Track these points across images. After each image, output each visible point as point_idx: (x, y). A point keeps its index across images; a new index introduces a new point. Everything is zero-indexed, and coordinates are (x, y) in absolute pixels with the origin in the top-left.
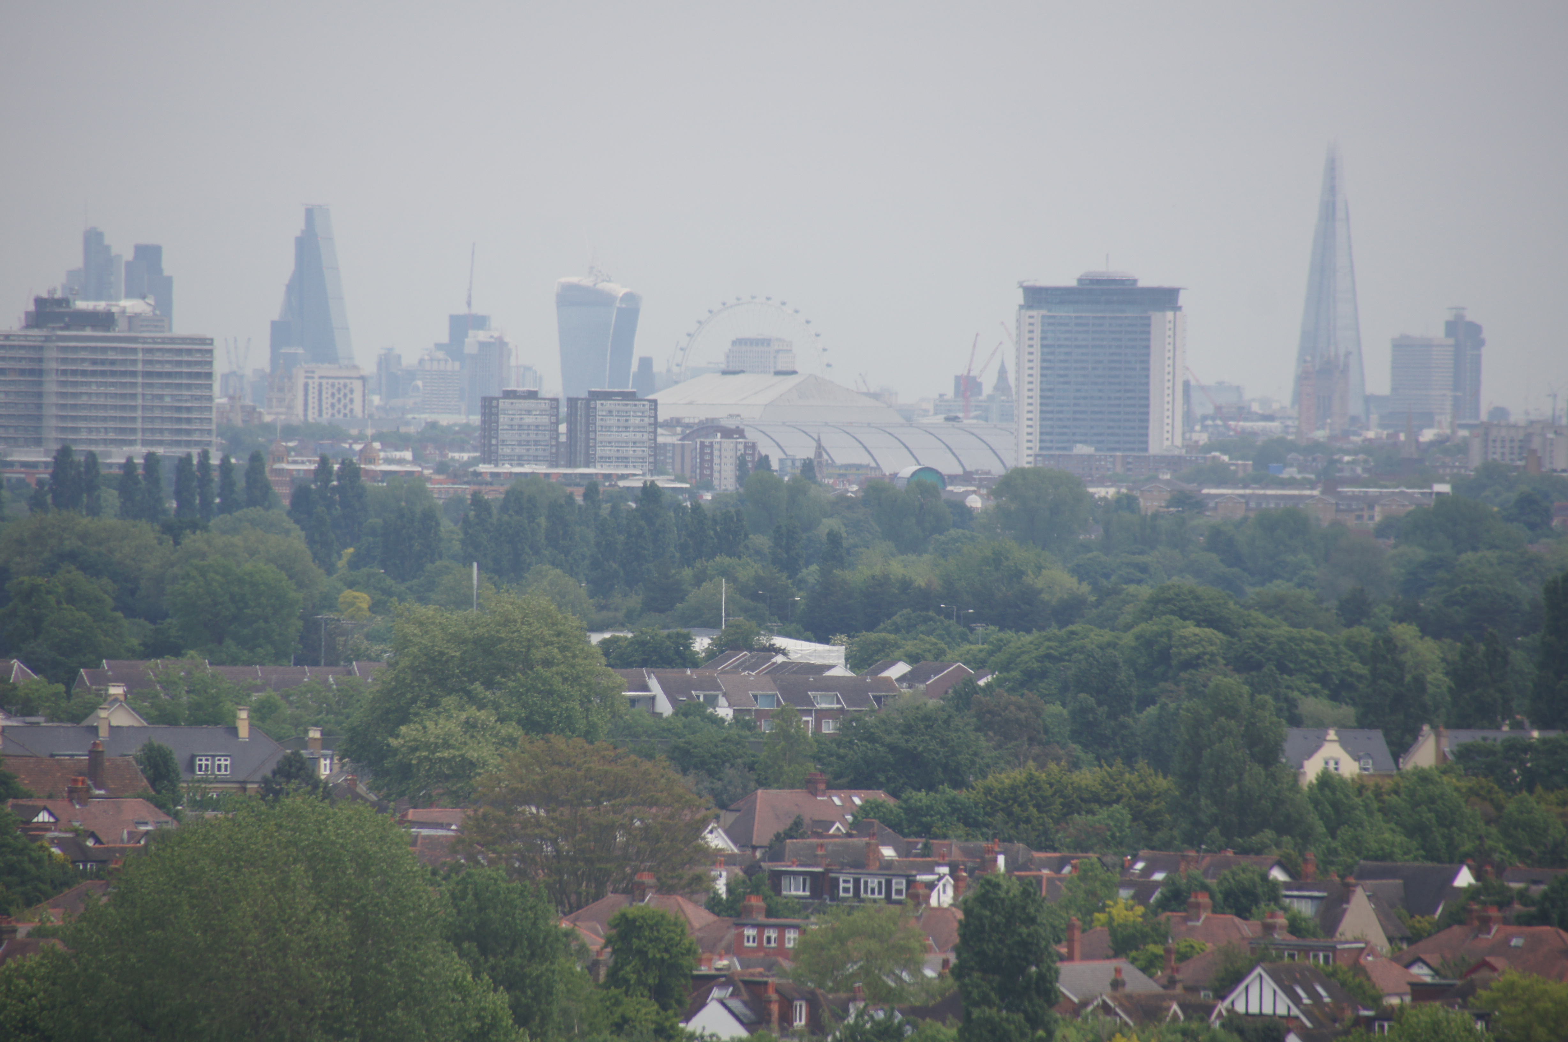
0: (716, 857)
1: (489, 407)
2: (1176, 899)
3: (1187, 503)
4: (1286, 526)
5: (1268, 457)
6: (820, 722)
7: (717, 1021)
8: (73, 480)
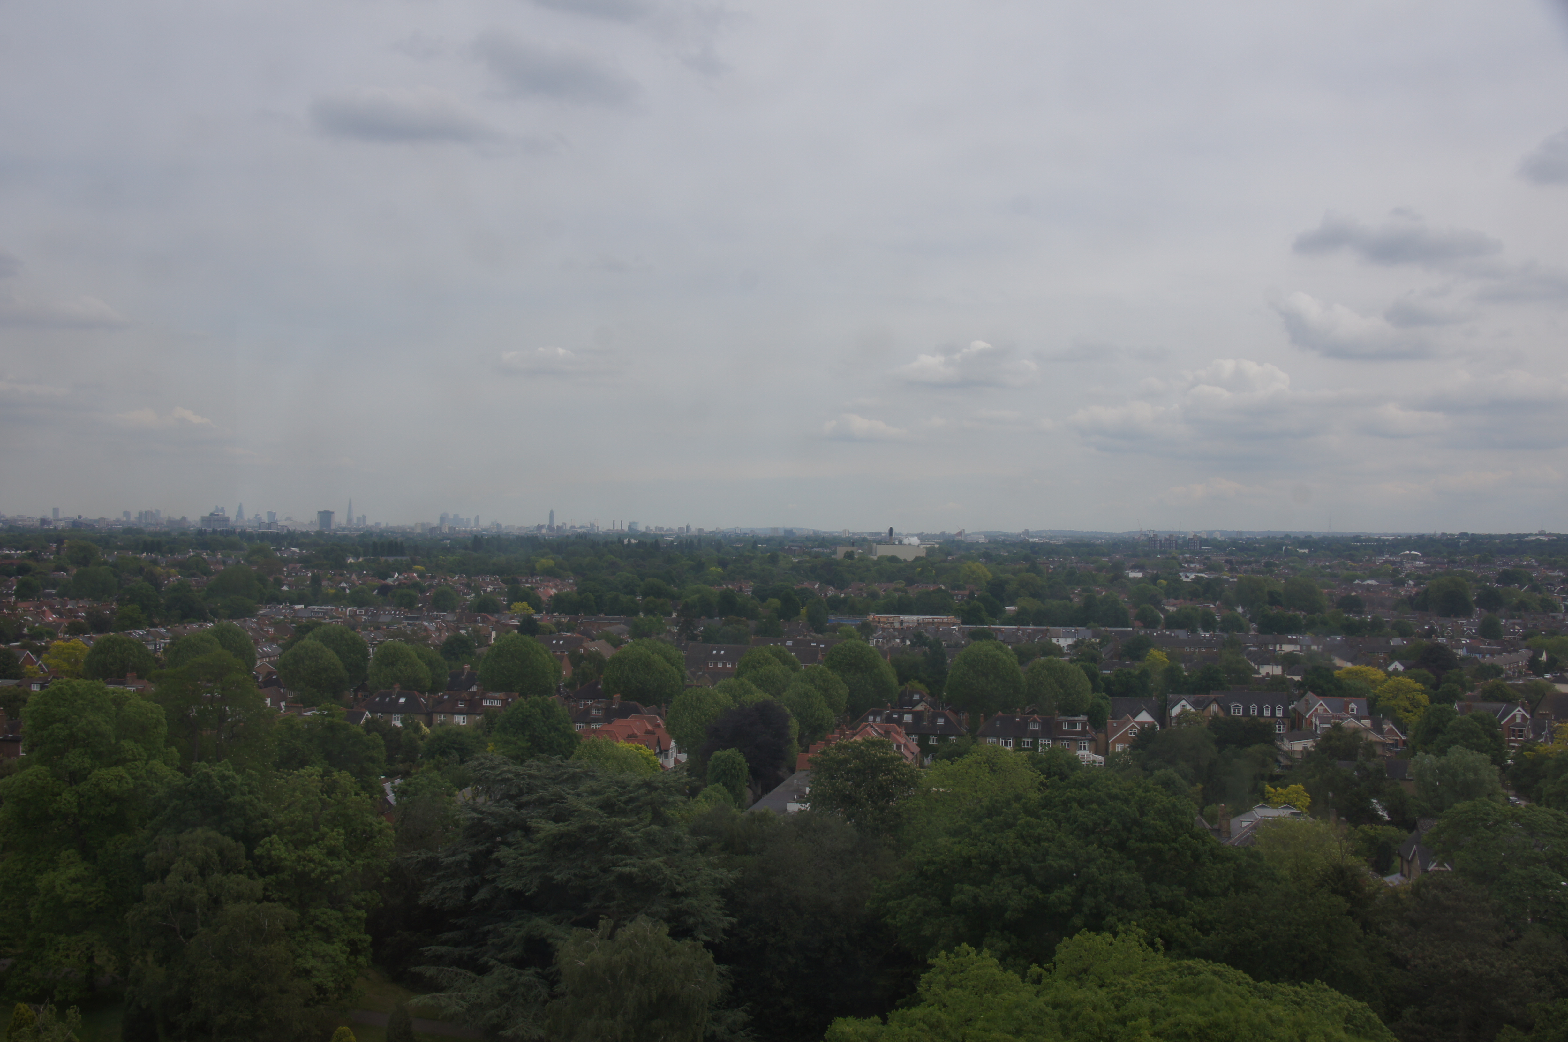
0: (285, 571)
2: (335, 575)
3: (335, 534)
4: (346, 536)
5: (344, 529)
6: (296, 556)
7: (285, 588)
8: (214, 532)
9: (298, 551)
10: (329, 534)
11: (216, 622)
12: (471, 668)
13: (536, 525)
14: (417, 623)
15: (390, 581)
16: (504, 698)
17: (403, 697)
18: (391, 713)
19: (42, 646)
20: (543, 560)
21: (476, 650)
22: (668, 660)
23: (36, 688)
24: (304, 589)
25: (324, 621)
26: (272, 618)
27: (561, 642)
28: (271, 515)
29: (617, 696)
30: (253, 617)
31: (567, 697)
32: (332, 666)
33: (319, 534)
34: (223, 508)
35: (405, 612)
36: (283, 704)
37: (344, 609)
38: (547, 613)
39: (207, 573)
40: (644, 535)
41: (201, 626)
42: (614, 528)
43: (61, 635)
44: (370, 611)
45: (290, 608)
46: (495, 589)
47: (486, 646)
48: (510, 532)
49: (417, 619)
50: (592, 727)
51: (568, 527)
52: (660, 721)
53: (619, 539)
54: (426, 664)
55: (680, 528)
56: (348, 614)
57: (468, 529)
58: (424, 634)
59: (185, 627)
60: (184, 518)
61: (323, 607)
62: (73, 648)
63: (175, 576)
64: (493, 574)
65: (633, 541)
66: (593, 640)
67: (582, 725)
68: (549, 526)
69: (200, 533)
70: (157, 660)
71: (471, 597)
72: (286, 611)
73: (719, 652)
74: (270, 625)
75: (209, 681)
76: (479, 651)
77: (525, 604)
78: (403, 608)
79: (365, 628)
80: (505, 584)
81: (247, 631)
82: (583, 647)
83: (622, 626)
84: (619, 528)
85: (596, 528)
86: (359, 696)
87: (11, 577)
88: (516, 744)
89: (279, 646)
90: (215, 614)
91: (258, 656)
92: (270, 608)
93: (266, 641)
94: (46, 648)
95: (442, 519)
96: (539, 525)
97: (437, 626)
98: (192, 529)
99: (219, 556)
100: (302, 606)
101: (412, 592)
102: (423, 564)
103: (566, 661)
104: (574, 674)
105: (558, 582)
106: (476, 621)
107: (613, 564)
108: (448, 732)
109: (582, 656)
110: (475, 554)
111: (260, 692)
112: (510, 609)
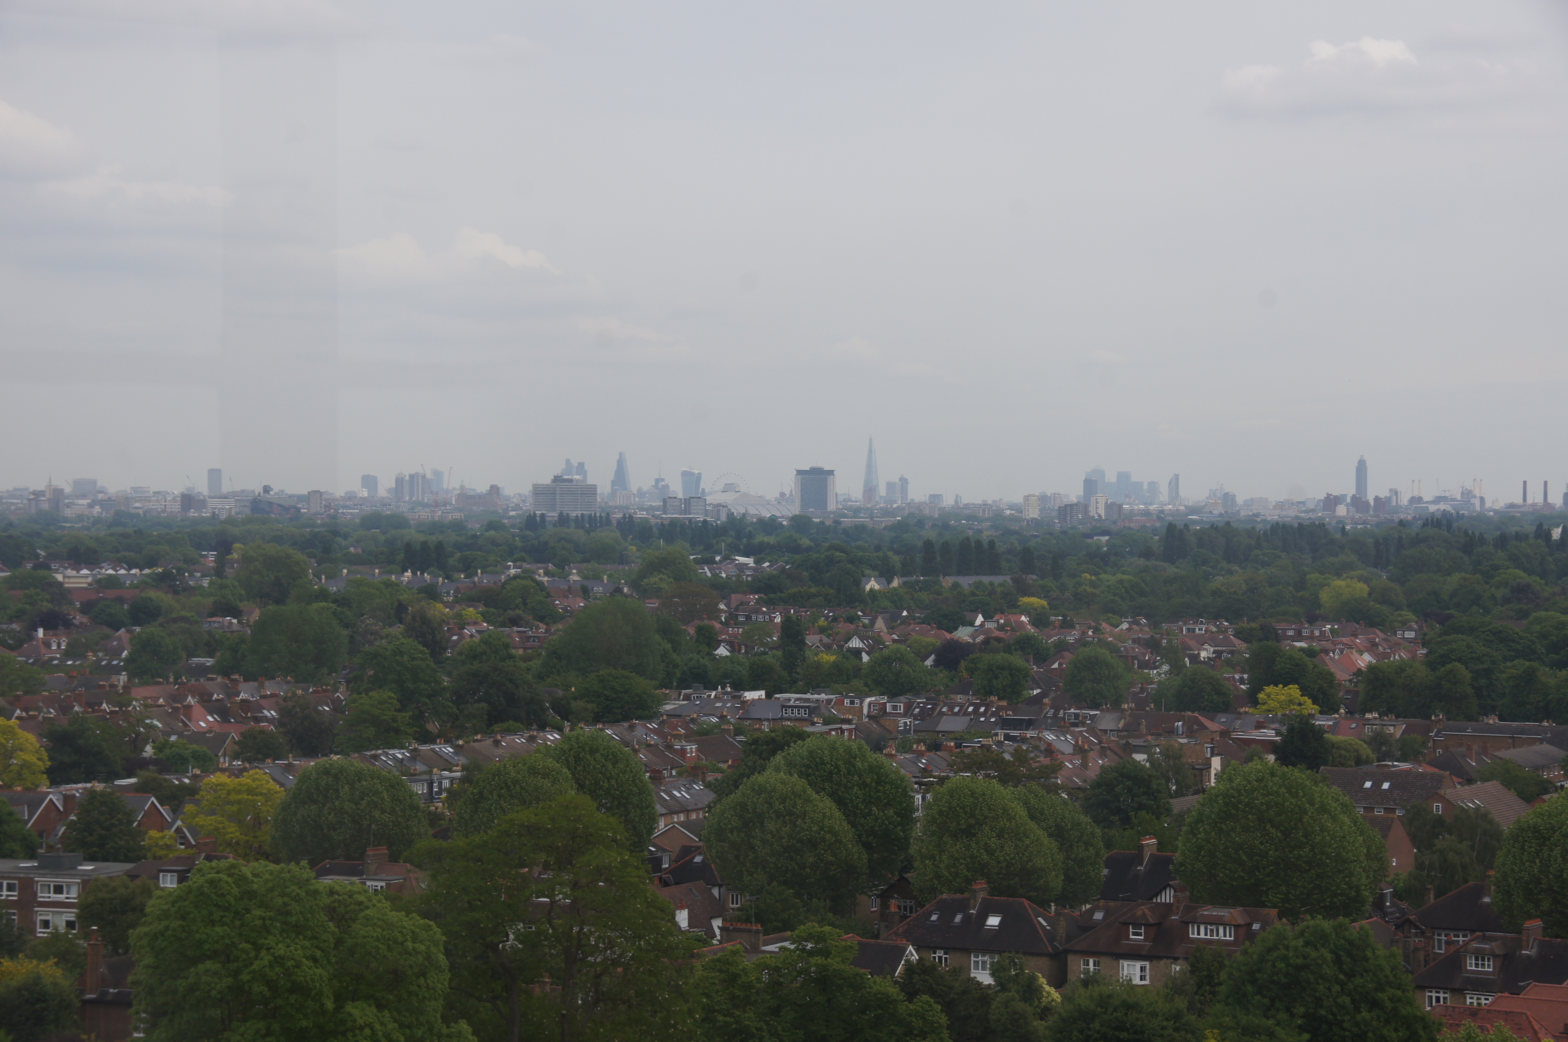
0: (722, 611)
1: (665, 501)
2: (835, 619)
3: (837, 522)
4: (861, 528)
5: (856, 511)
6: (747, 577)
7: (722, 651)
8: (563, 520)
9: (752, 565)
10: (822, 523)
11: (567, 730)
12: (1161, 845)
13: (1322, 496)
14: (1030, 734)
15: (963, 634)
16: (1241, 921)
17: (995, 912)
18: (967, 951)
19: (182, 786)
20: (1339, 583)
21: (1171, 801)
23: (169, 882)
24: (765, 653)
25: (810, 729)
26: (693, 721)
27: (1386, 786)
28: (691, 479)
29: (1534, 924)
30: (650, 718)
31: (1403, 924)
32: (828, 836)
33: (800, 523)
34: (581, 465)
35: (999, 709)
36: (717, 923)
37: (857, 701)
38: (1350, 712)
39: (546, 616)
41: (532, 739)
42: (1525, 499)
43: (224, 762)
44: (918, 707)
45: (734, 697)
46: (1218, 653)
47: (1196, 792)
48: (1257, 515)
49: (1029, 724)
50: (1468, 1001)
51: (1404, 500)
53: (1540, 526)
54: (1050, 835)
56: (865, 711)
57: (1153, 507)
58: (1045, 762)
59: (497, 743)
60: (494, 489)
61: (808, 696)
62: (250, 791)
63: (475, 623)
64: (1216, 617)
66: (1470, 781)
67: (1442, 995)
68: (1354, 497)
69: (532, 522)
70: (434, 818)
71: (1160, 673)
72: (724, 706)
74: (688, 738)
75: (546, 867)
76: (1178, 805)
77: (1294, 691)
78: (994, 698)
79: (905, 747)
80: (1246, 640)
81: (636, 751)
82: (1442, 799)
83: (1546, 747)
84: (1540, 500)
85: (1477, 502)
86: (893, 909)
87: (118, 630)
89: (708, 785)
90: (564, 712)
91: (659, 809)
92: (687, 698)
93: (680, 774)
94: (191, 791)
95: (1090, 485)
96: (1329, 495)
97: (1077, 742)
98: (512, 513)
99: (575, 577)
100: (761, 694)
101: (1017, 660)
102: (1044, 593)
103: (1399, 833)
104: (1420, 866)
105: (1378, 636)
106: (1172, 732)
107: (1521, 591)
108: (1104, 1001)
109: (1439, 822)
110: (1171, 570)
111: (664, 895)
112: (1255, 702)
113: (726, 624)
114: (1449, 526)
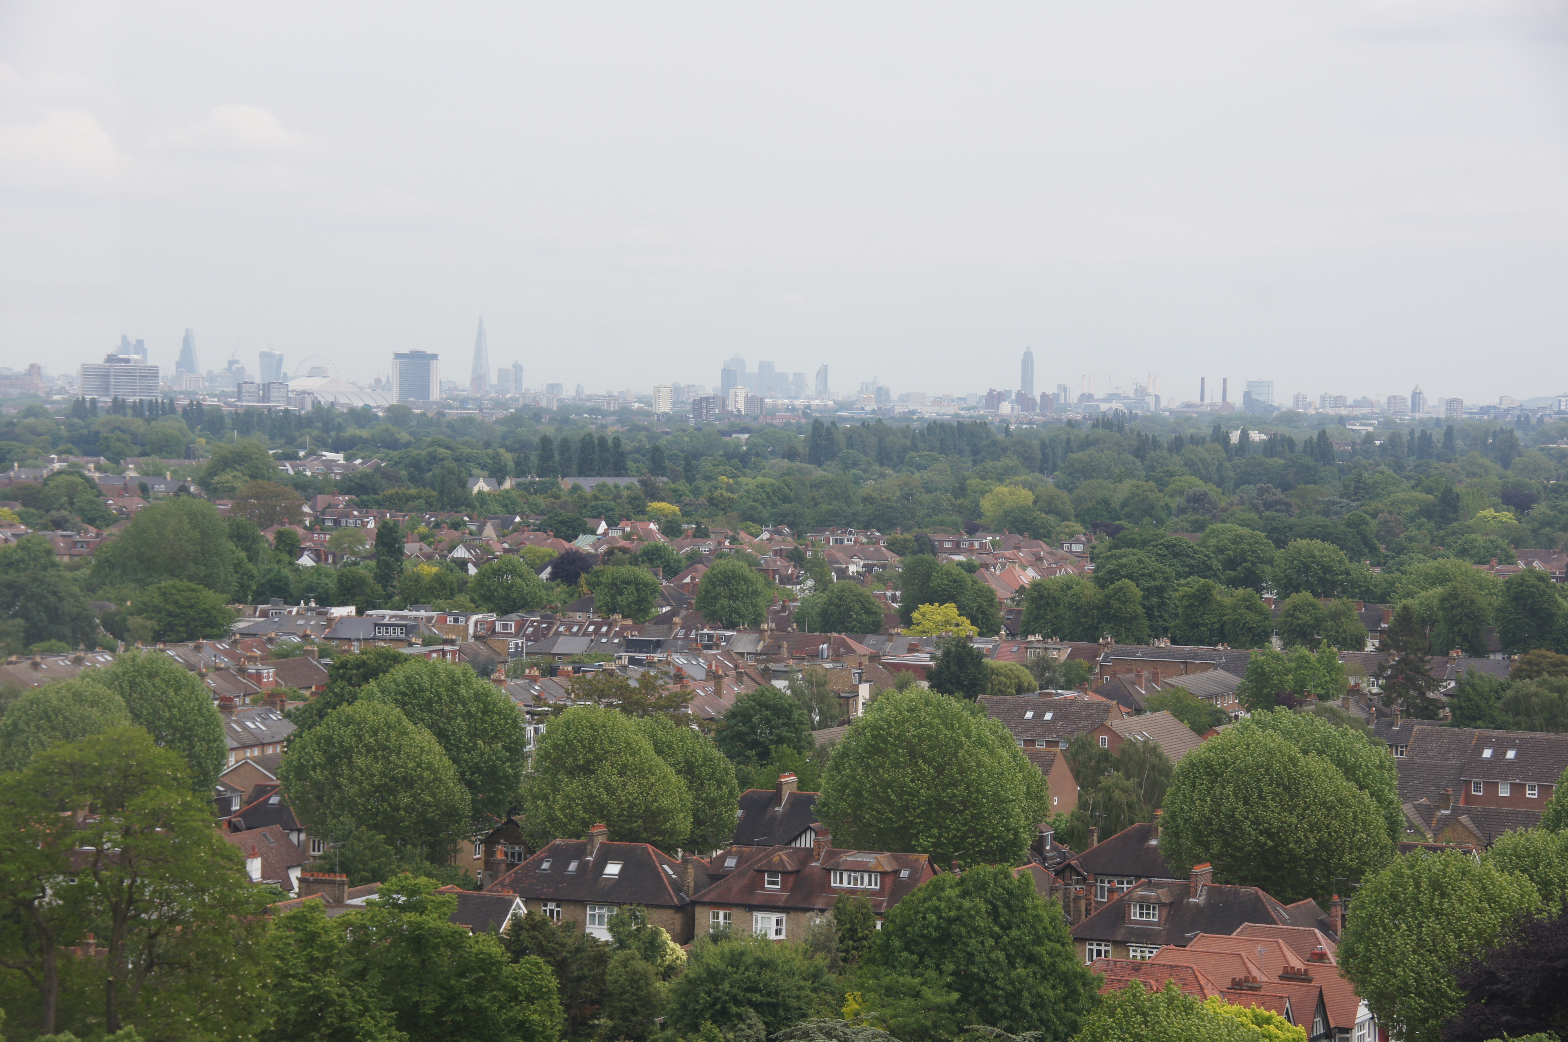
0: (306, 514)
1: (239, 386)
2: (437, 525)
3: (441, 414)
4: (469, 421)
5: (463, 402)
6: (336, 476)
7: (306, 561)
8: (118, 406)
9: (342, 461)
10: (424, 414)
11: (121, 650)
12: (802, 784)
13: (985, 392)
14: (657, 657)
15: (584, 543)
16: (888, 868)
17: (615, 859)
18: (582, 903)
20: (1002, 489)
21: (814, 733)
22: (1350, 771)
24: (355, 564)
25: (406, 651)
26: (270, 640)
27: (1048, 716)
28: (272, 361)
29: (1204, 869)
30: (219, 637)
31: (1064, 871)
32: (426, 774)
33: (397, 414)
34: (140, 343)
35: (624, 628)
36: (295, 875)
37: (461, 619)
38: (1012, 634)
39: (97, 518)
40: (1290, 418)
41: (78, 661)
42: (1202, 399)
44: (532, 626)
45: (319, 614)
46: (869, 568)
47: (842, 724)
48: (913, 412)
49: (657, 645)
50: (1132, 954)
51: (1073, 398)
52: (1325, 945)
53: (1217, 429)
54: (679, 772)
55: (1392, 399)
56: (471, 630)
57: (798, 402)
58: (675, 688)
59: (35, 666)
60: (34, 369)
61: (405, 613)
63: (11, 525)
64: (867, 526)
65: (1255, 436)
66: (1139, 711)
67: (1103, 948)
68: (1019, 394)
69: (79, 408)
71: (805, 589)
72: (307, 624)
73: (1499, 754)
74: (263, 659)
75: (93, 810)
76: (820, 737)
77: (951, 610)
78: (618, 617)
79: (516, 673)
80: (899, 553)
81: (202, 676)
82: (1109, 731)
83: (1220, 674)
84: (1218, 399)
85: (1151, 401)
86: (499, 856)
88: (917, 995)
89: (288, 715)
90: (118, 630)
91: (230, 743)
92: (264, 614)
93: (254, 702)
95: (729, 376)
96: (991, 391)
97: (710, 666)
98: (57, 397)
99: (132, 473)
100: (351, 610)
101: (644, 573)
102: (676, 497)
103: (1061, 769)
104: (1083, 805)
105: (1043, 549)
106: (816, 655)
107: (1198, 501)
108: (735, 960)
109: (1105, 756)
110: (817, 473)
111: (231, 840)
112: (908, 622)
113: (311, 529)
114: (1121, 429)
